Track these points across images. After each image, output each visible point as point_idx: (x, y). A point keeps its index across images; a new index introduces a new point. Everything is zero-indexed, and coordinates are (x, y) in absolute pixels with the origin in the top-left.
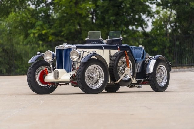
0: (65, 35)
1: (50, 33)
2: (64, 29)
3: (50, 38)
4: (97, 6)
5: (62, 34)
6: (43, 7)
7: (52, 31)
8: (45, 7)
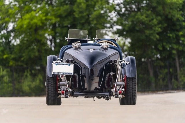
0: (25, 60)
1: (11, 58)
2: (24, 54)
3: (11, 63)
4: (56, 33)
5: (22, 59)
6: (4, 33)
7: (13, 56)
8: (6, 34)
